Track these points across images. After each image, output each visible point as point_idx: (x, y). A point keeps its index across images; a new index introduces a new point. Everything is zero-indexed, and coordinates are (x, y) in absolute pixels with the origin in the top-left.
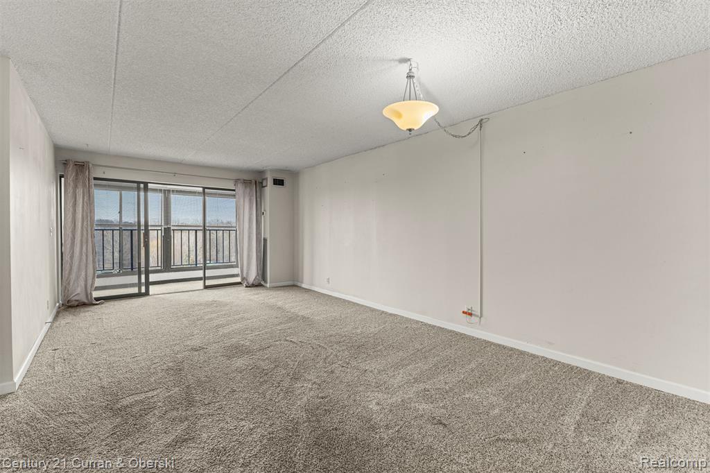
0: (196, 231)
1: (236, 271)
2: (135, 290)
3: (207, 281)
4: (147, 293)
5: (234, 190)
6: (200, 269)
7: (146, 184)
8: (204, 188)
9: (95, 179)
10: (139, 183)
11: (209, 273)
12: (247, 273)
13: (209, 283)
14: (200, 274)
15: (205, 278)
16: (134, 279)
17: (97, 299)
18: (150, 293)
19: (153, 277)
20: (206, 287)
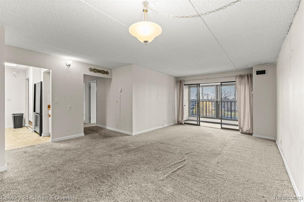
0: (231, 102)
1: (237, 123)
2: (196, 123)
3: (222, 125)
4: (199, 125)
5: (235, 82)
6: (219, 118)
7: (199, 84)
8: (221, 83)
9: (184, 85)
10: (197, 84)
11: (224, 121)
12: (243, 126)
13: (224, 126)
14: (219, 121)
15: (221, 123)
16: (195, 119)
17: (185, 123)
18: (201, 125)
19: (201, 119)
20: (222, 128)
